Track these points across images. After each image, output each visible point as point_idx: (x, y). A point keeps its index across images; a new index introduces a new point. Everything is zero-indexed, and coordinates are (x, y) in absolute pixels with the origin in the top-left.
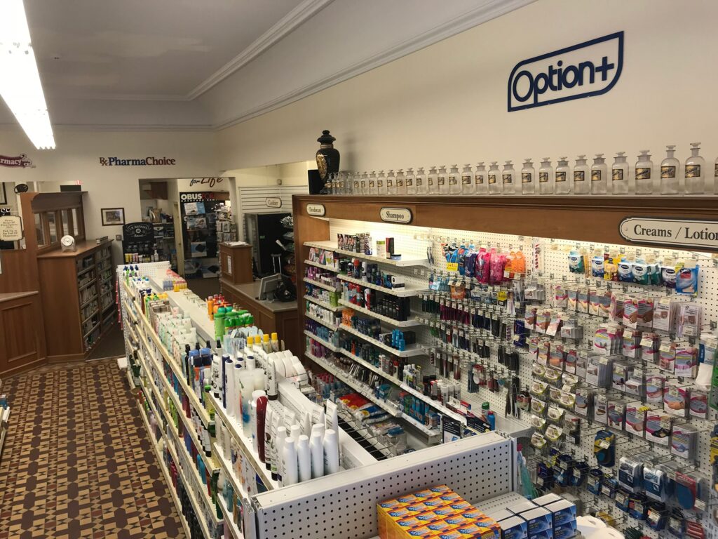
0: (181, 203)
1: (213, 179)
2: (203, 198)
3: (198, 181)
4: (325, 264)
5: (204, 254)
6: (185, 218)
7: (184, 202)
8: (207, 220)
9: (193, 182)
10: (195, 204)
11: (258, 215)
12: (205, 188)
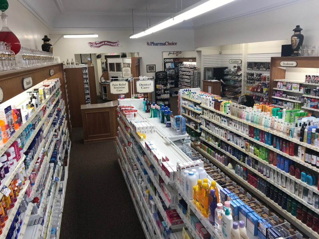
0: (164, 63)
1: (178, 52)
2: (174, 61)
3: (172, 53)
4: (291, 89)
5: (174, 86)
6: (166, 70)
7: (165, 63)
8: (175, 71)
9: (170, 53)
10: (170, 64)
11: (214, 68)
12: (174, 56)
